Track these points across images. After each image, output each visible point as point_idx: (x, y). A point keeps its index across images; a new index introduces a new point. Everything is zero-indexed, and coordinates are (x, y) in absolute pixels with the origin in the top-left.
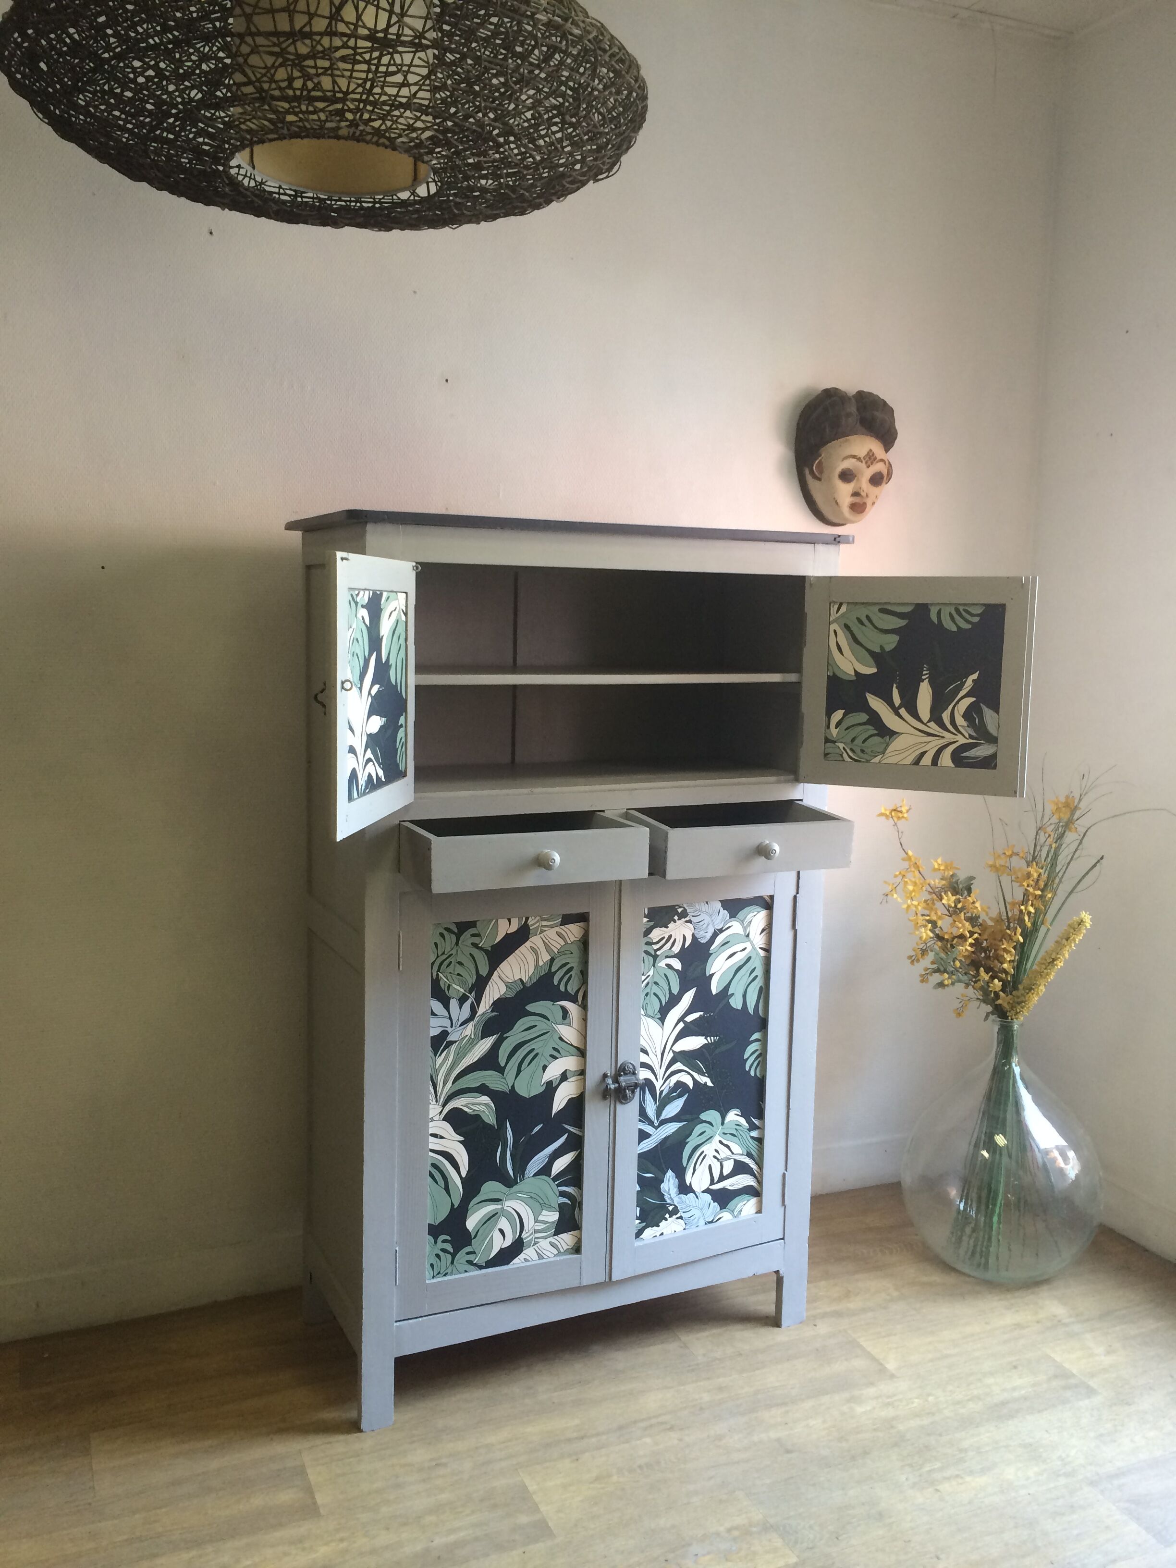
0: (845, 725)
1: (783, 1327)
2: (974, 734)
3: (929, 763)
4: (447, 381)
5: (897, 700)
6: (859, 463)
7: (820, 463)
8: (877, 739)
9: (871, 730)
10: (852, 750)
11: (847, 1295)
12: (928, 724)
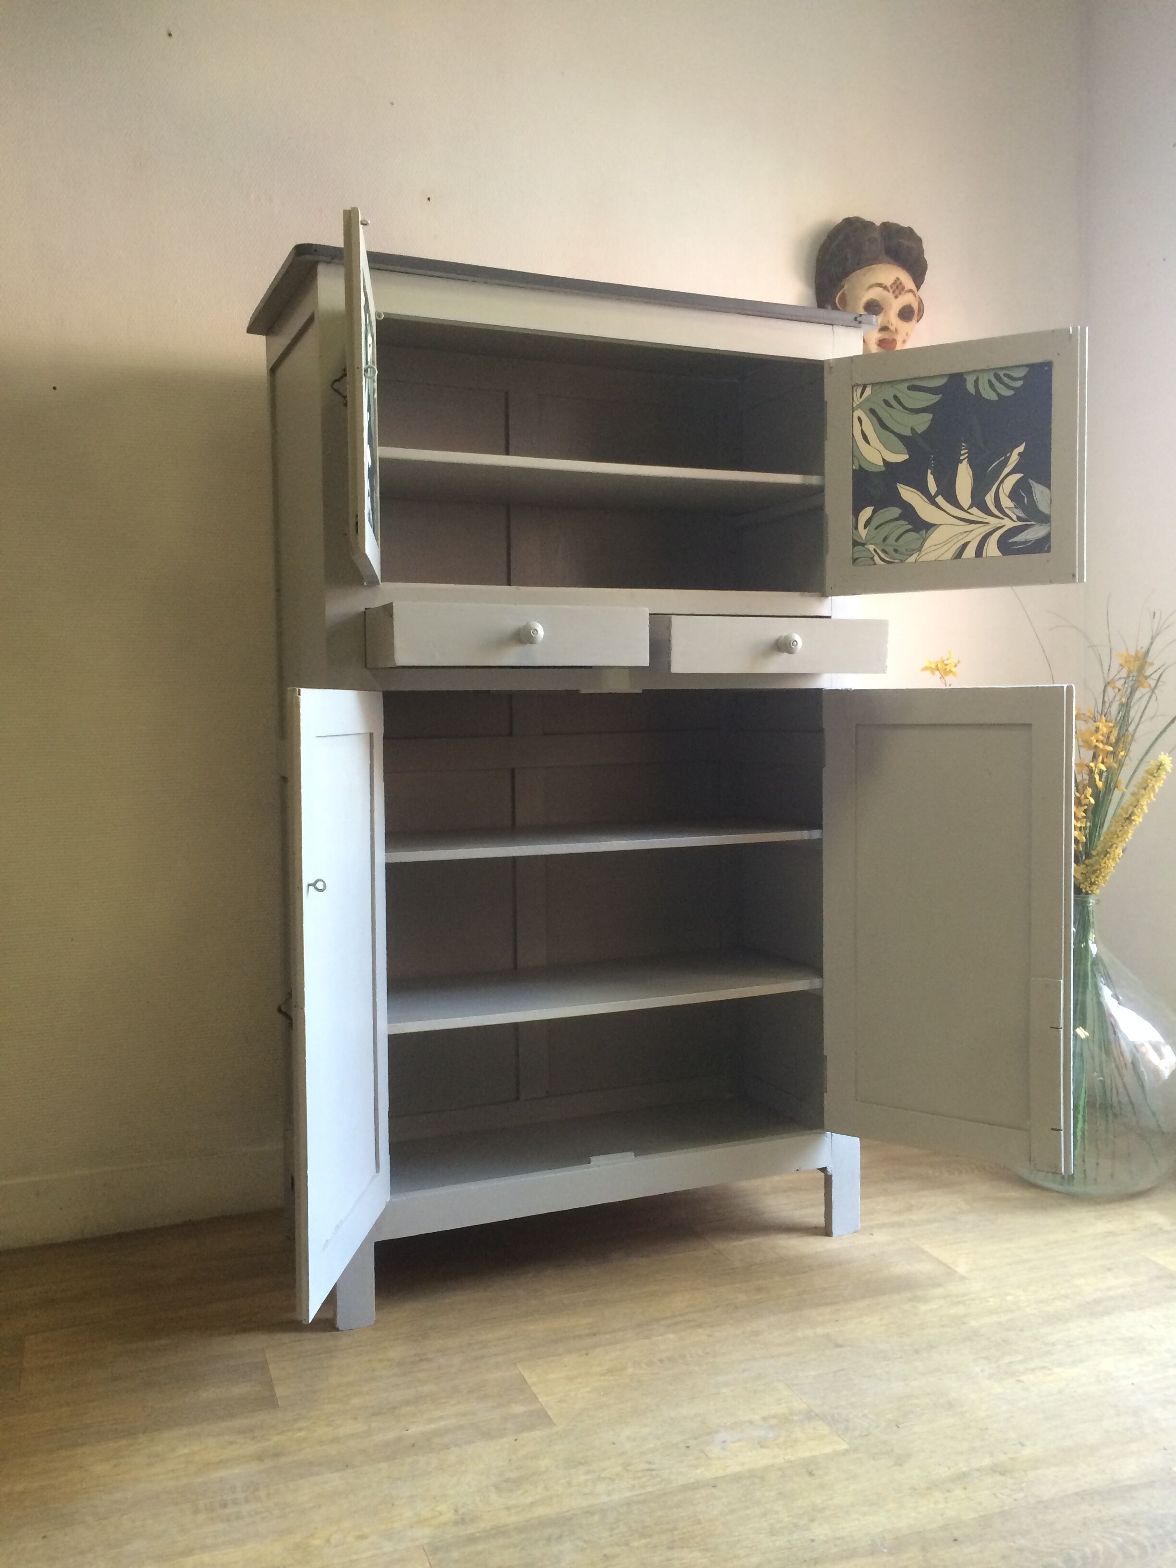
0: (874, 523)
1: (833, 1236)
2: (1022, 515)
3: (973, 555)
4: (429, 199)
5: (932, 487)
6: (885, 293)
7: (843, 295)
8: (913, 535)
9: (904, 525)
10: (884, 551)
11: (909, 1208)
12: (969, 511)
